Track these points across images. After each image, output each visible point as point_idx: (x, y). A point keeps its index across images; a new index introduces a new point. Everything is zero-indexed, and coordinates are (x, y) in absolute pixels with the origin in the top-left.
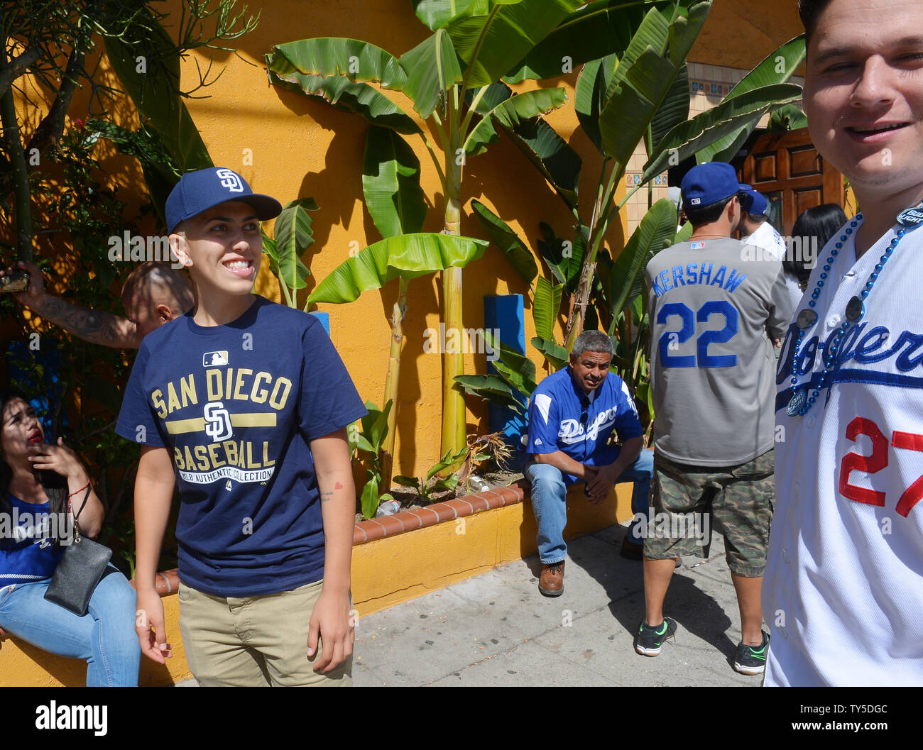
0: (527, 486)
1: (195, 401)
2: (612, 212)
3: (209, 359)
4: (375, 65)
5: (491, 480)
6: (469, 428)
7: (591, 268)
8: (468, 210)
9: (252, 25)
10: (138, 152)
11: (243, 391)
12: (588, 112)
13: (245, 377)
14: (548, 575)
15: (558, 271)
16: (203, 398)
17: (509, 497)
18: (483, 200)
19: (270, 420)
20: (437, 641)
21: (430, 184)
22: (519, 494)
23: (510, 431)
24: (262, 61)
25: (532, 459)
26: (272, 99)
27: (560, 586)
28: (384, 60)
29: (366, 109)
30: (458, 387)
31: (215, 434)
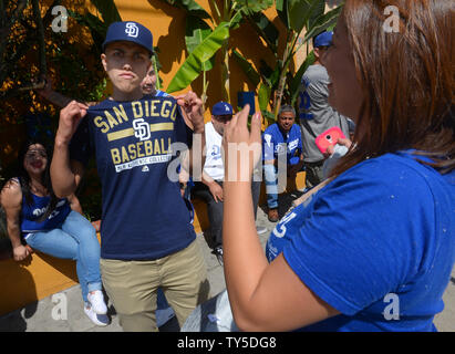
1: (126, 119)
7: (284, 79)
8: (231, 54)
10: (87, 24)
11: (155, 111)
12: (281, 9)
13: (155, 104)
14: (271, 213)
15: (269, 81)
16: (131, 117)
19: (170, 126)
29: (186, 7)
31: (141, 136)
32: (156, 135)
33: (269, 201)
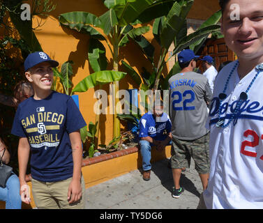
0: (139, 147)
1: (34, 122)
2: (164, 64)
3: (39, 109)
4: (91, 20)
5: (128, 145)
6: (121, 130)
7: (158, 81)
8: (120, 63)
9: (54, 8)
10: (20, 47)
12: (157, 33)
14: (145, 174)
15: (148, 82)
16: (37, 122)
17: (134, 150)
18: (125, 60)
19: (57, 127)
20: (112, 194)
21: (109, 56)
22: (137, 149)
23: (134, 131)
24: (57, 18)
25: (140, 139)
26: (60, 30)
27: (149, 177)
28: (94, 18)
29: (89, 32)
30: (118, 117)
31: (41, 132)
32: (49, 132)
33: (144, 166)
